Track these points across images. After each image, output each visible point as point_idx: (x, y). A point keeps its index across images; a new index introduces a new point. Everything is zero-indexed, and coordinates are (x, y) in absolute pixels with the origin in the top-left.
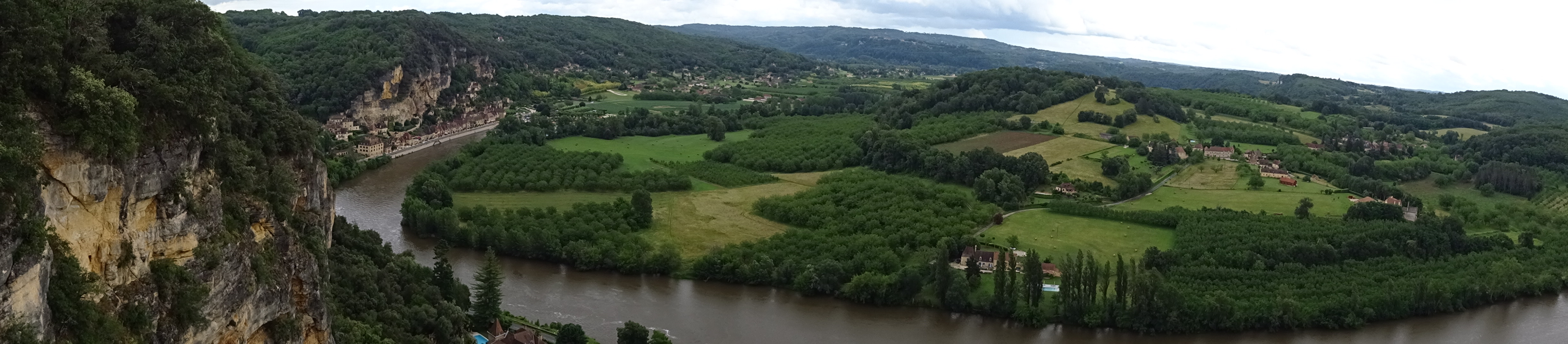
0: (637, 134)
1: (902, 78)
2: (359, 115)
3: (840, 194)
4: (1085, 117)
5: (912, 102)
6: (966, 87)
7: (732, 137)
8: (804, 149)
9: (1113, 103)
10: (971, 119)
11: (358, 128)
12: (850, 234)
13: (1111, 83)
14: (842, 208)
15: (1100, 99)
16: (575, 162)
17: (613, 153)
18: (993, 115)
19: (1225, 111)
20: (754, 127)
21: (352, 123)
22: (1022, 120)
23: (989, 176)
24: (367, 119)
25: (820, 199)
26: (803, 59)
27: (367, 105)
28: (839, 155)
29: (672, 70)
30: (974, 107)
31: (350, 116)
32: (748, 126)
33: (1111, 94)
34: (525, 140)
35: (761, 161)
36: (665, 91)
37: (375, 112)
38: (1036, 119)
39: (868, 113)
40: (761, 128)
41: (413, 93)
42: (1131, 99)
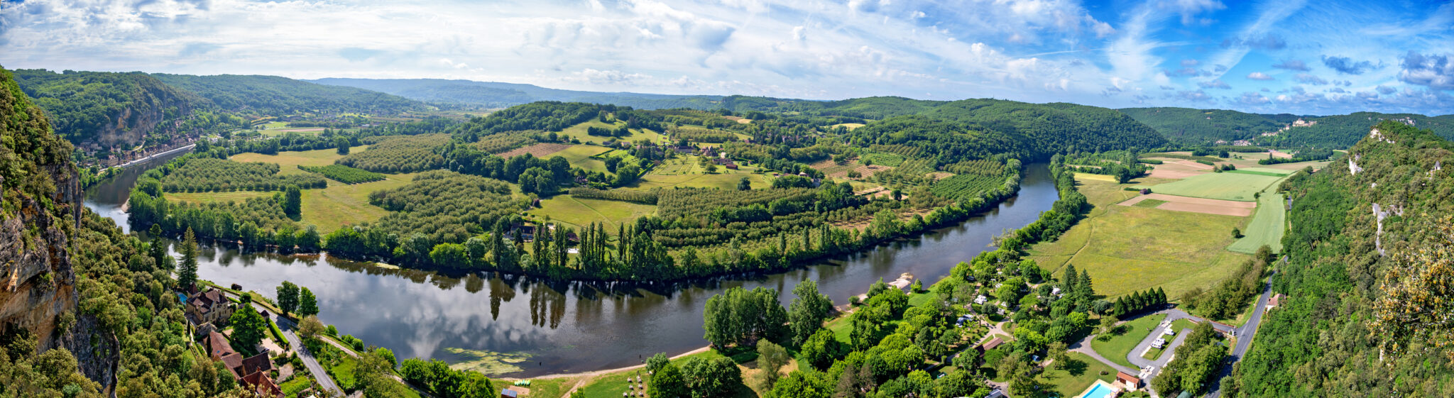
0: (290, 150)
1: (471, 110)
2: (103, 139)
3: (428, 187)
4: (593, 132)
5: (477, 126)
6: (513, 114)
7: (353, 150)
8: (403, 157)
9: (610, 122)
10: (517, 136)
11: (100, 148)
12: (434, 215)
13: (611, 108)
14: (429, 196)
15: (603, 120)
16: (249, 170)
17: (272, 163)
18: (530, 133)
19: (688, 123)
20: (369, 143)
21: (97, 145)
22: (551, 136)
23: (530, 173)
24: (107, 142)
25: (415, 191)
26: (403, 99)
27: (108, 132)
28: (427, 161)
29: (312, 108)
30: (519, 128)
31: (96, 140)
32: (365, 143)
33: (610, 116)
34: (213, 156)
35: (374, 165)
36: (308, 122)
37: (112, 137)
38: (560, 134)
39: (448, 132)
40: (374, 143)
41: (138, 125)
42: (624, 118)
